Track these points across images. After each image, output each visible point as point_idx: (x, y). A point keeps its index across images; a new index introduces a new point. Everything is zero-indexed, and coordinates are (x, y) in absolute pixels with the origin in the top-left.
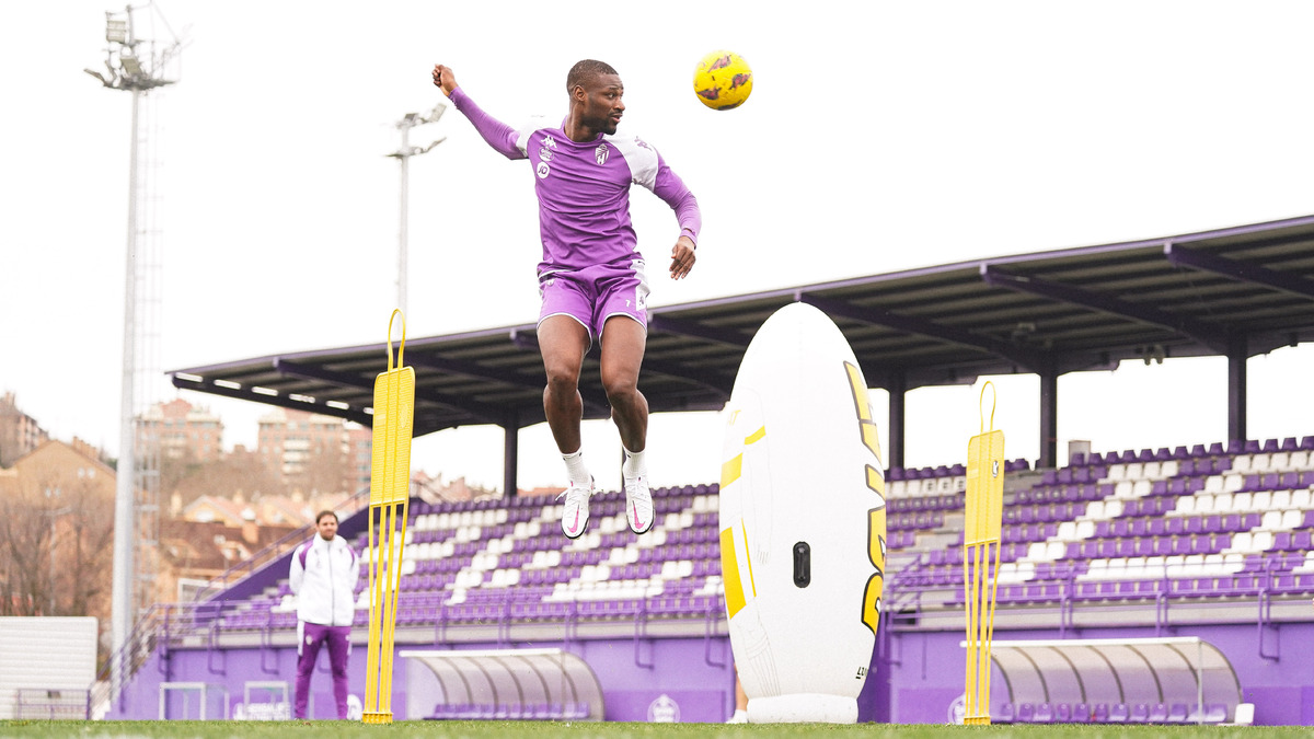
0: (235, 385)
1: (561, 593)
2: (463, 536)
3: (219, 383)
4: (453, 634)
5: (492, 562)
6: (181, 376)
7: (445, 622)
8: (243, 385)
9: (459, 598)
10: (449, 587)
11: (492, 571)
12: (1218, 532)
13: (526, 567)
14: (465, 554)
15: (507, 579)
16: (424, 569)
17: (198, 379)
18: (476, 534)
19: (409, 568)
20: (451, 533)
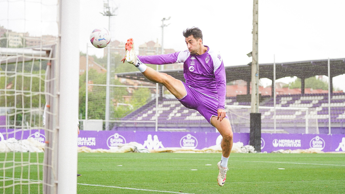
1: (188, 118)
2: (172, 106)
4: (169, 126)
5: (176, 112)
7: (167, 123)
9: (170, 118)
10: (168, 116)
11: (176, 113)
12: (293, 112)
13: (182, 113)
14: (172, 109)
15: (179, 115)
16: (164, 112)
18: (174, 106)
19: (161, 112)
20: (170, 105)
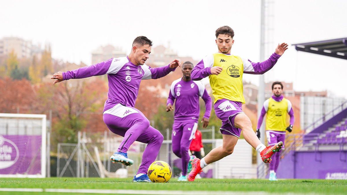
0: (316, 49)
3: (312, 49)
6: (299, 46)
8: (319, 50)
17: (303, 47)
